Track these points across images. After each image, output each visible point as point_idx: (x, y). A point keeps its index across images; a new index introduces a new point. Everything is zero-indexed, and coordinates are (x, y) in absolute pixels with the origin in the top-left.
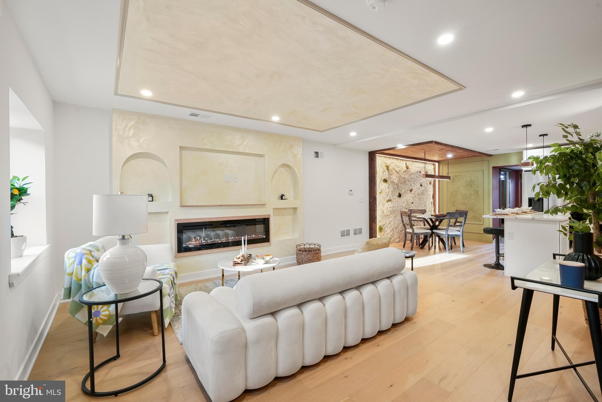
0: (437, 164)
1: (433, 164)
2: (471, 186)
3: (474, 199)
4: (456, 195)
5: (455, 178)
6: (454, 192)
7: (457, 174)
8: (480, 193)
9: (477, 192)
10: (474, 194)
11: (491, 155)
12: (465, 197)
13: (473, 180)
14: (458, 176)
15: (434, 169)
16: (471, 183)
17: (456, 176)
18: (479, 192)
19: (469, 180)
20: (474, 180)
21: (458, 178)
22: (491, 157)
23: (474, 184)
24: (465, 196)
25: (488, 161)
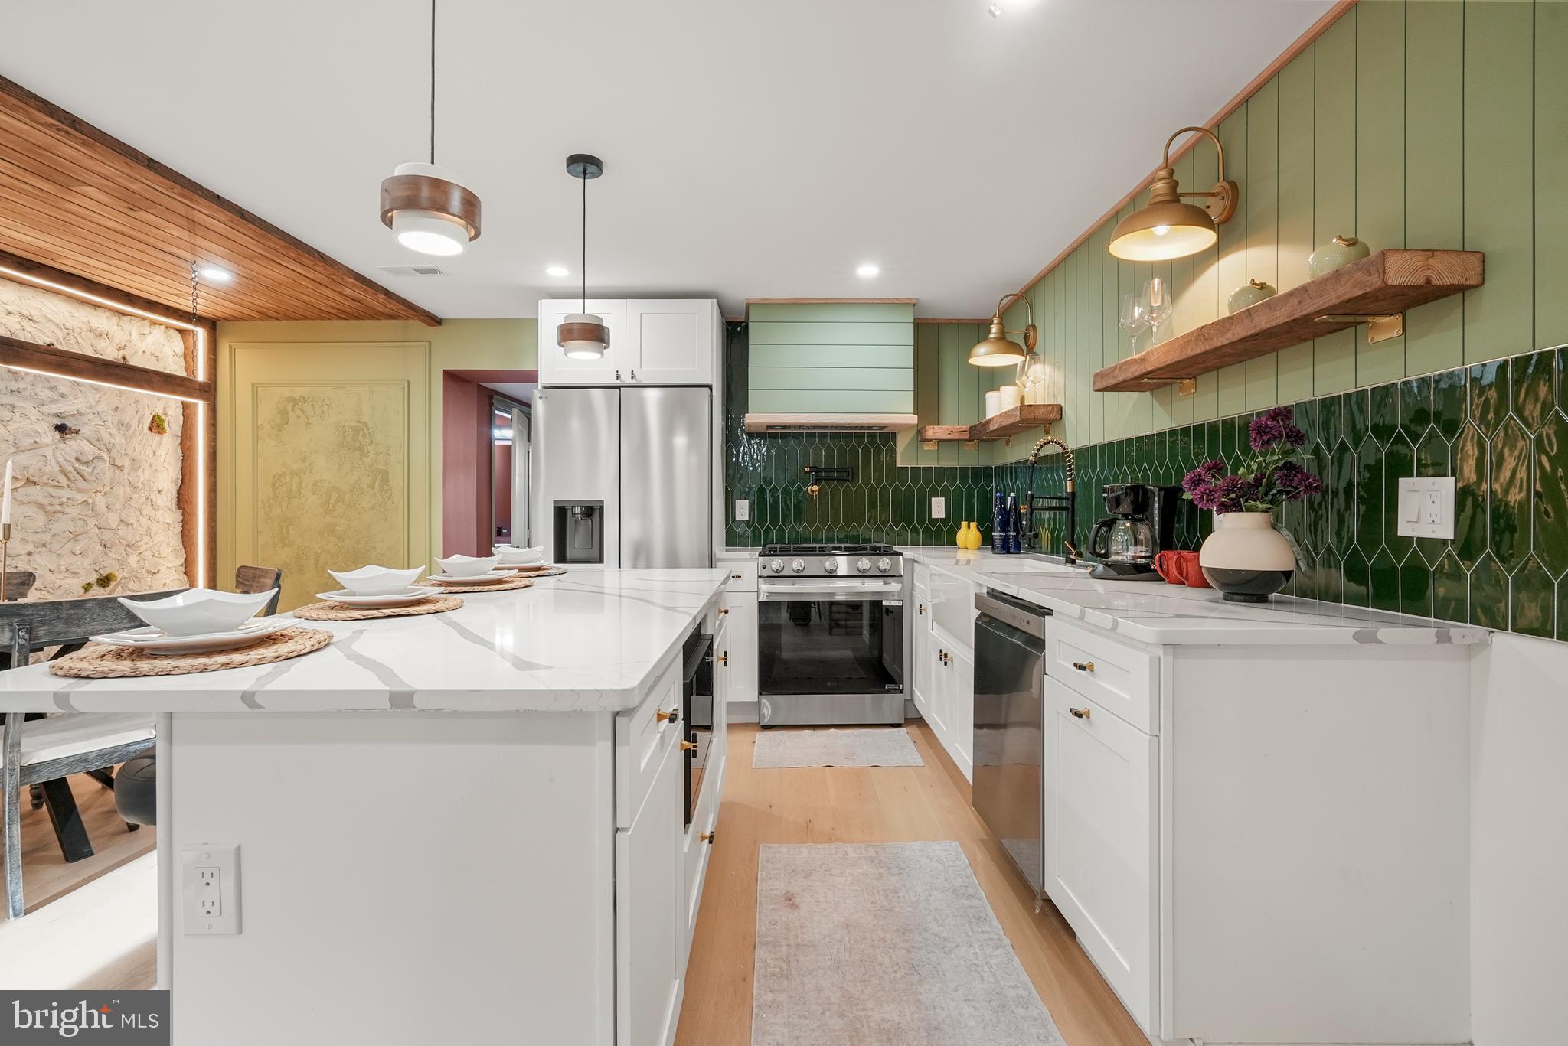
0: (201, 334)
1: (181, 331)
2: (361, 449)
3: (372, 508)
4: (294, 489)
5: (290, 408)
6: (288, 478)
7: (298, 393)
8: (397, 482)
9: (385, 480)
10: (372, 486)
11: (434, 321)
12: (332, 501)
13: (366, 424)
14: (304, 399)
15: (189, 356)
16: (360, 437)
17: (294, 401)
18: (390, 477)
19: (354, 424)
20: (370, 426)
21: (301, 410)
22: (438, 328)
23: (372, 442)
24: (334, 495)
25: (427, 344)
